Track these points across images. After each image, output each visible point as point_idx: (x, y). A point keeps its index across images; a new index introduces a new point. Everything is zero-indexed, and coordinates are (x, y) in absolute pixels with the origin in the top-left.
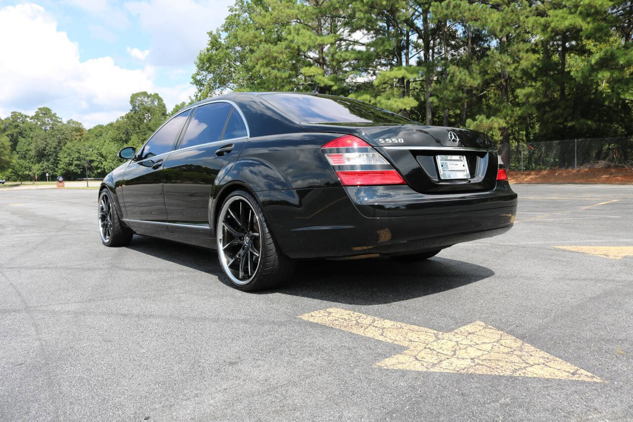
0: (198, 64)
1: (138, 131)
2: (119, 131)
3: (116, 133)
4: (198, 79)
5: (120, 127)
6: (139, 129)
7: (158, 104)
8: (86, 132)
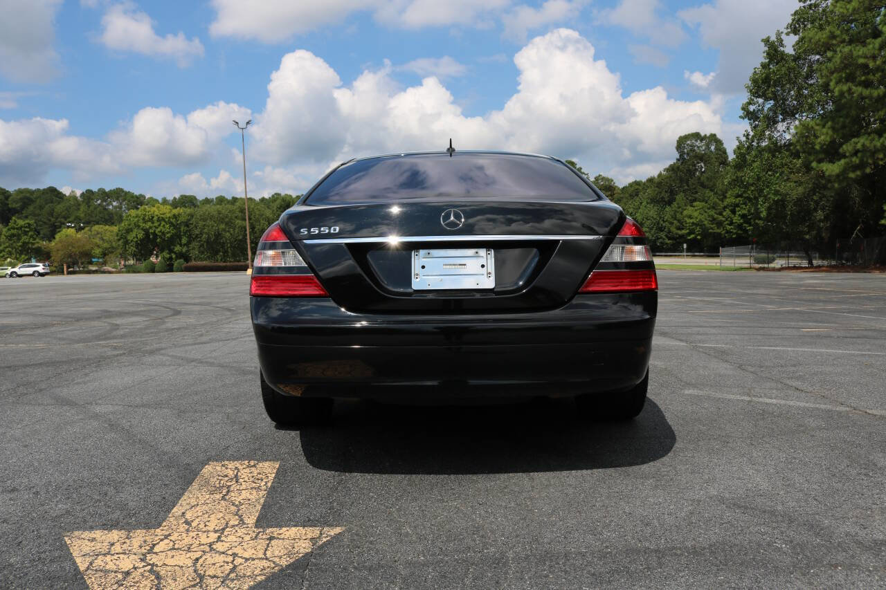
0: (751, 88)
1: (686, 187)
2: (659, 188)
3: (656, 192)
4: (752, 110)
5: (662, 183)
6: (688, 186)
7: (716, 149)
8: (619, 191)
